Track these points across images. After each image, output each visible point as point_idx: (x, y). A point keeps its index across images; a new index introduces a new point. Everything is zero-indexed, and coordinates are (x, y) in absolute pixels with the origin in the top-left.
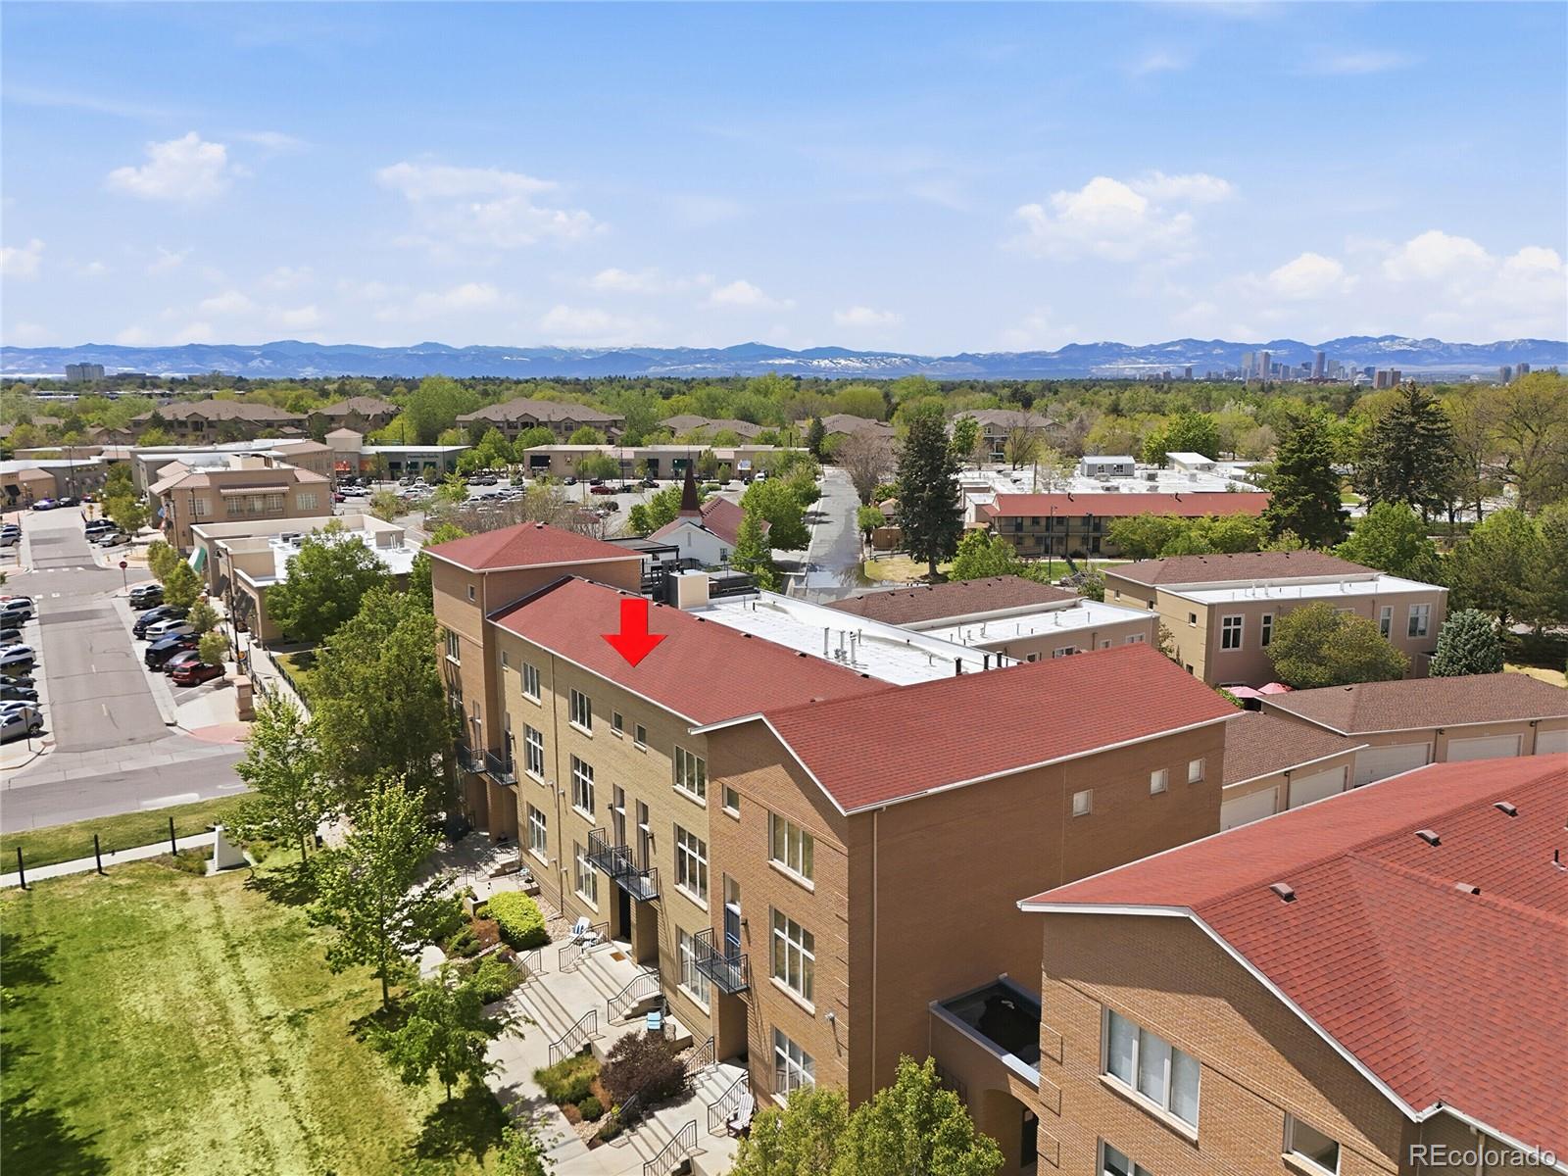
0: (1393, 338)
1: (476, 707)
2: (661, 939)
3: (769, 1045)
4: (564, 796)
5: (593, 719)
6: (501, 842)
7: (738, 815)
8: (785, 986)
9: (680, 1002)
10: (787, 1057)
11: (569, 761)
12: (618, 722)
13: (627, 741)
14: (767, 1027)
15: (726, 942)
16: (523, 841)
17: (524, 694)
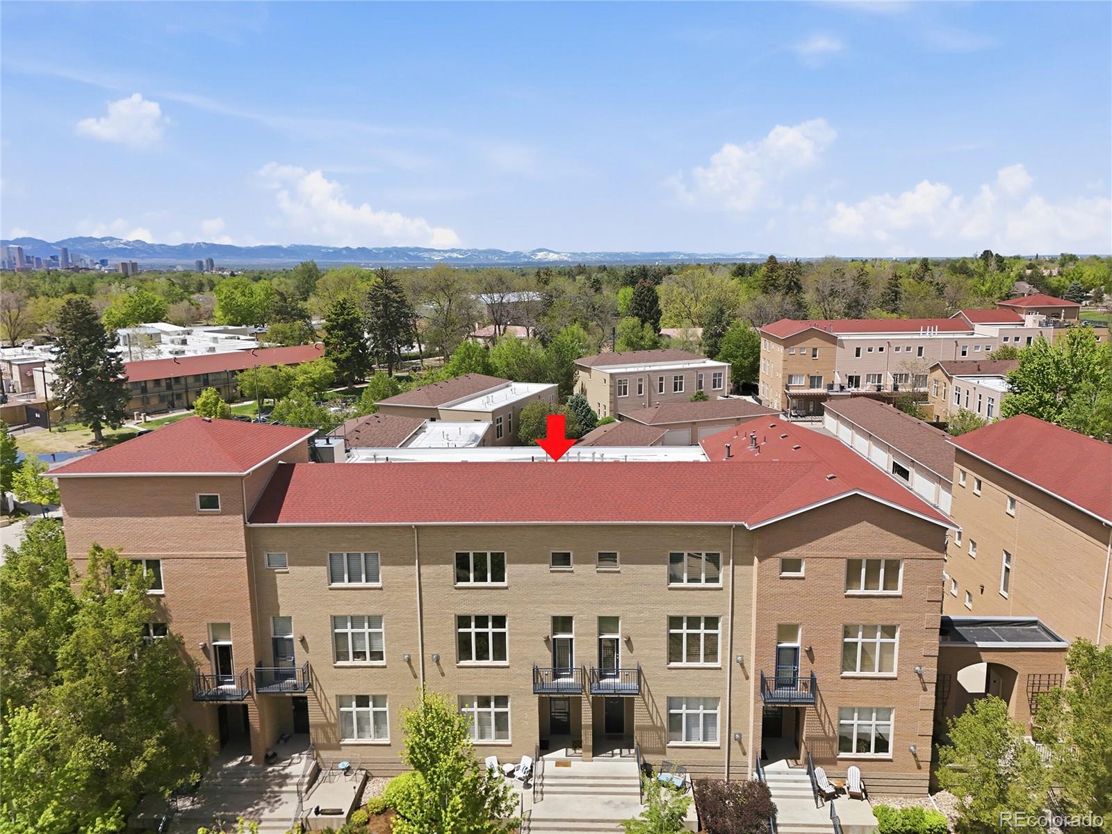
0: (112, 239)
1: (220, 628)
2: (640, 718)
3: (835, 723)
4: (437, 661)
5: (509, 569)
6: (271, 759)
7: (801, 574)
8: (858, 673)
9: (671, 756)
10: (855, 722)
11: (452, 623)
12: (562, 559)
13: (583, 571)
14: (833, 712)
15: (777, 673)
16: (321, 740)
17: (334, 585)
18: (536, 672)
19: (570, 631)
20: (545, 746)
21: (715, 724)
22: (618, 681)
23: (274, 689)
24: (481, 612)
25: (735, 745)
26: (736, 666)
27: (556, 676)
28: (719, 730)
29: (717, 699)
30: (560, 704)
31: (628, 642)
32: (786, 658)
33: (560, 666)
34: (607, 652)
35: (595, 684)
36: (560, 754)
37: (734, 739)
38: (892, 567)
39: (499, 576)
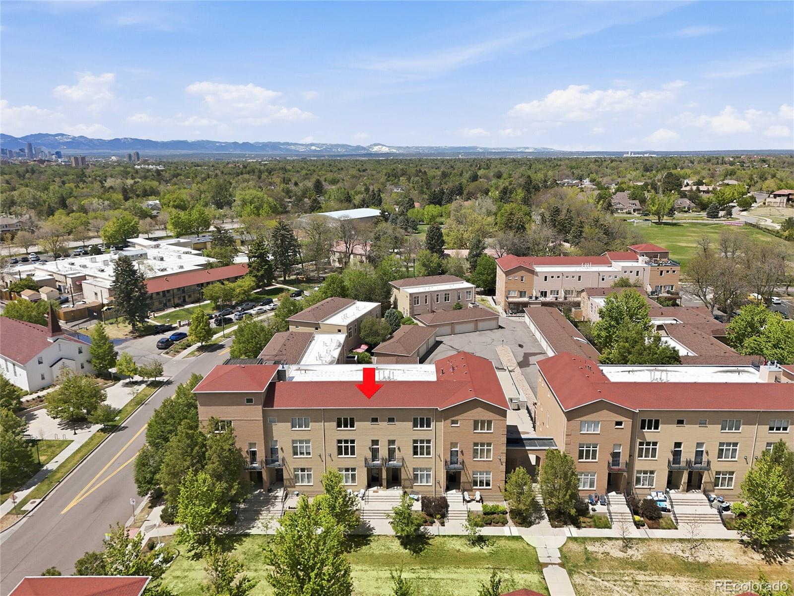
0: (62, 135)
1: (252, 445)
2: (403, 476)
3: (471, 476)
4: (330, 456)
5: (356, 424)
6: (270, 491)
7: (458, 425)
8: (479, 459)
9: (415, 489)
10: (479, 476)
11: (336, 442)
12: (375, 420)
13: (383, 425)
14: (471, 473)
15: (451, 460)
16: (288, 484)
17: (293, 429)
18: (366, 459)
19: (378, 445)
20: (369, 486)
21: (430, 477)
22: (395, 462)
23: (272, 466)
24: (346, 438)
25: (437, 484)
26: (437, 457)
27: (373, 461)
28: (432, 479)
29: (431, 468)
30: (375, 471)
31: (399, 448)
32: (453, 454)
33: (375, 457)
34: (391, 452)
35: (387, 464)
36: (375, 488)
37: (437, 482)
38: (489, 423)
39: (352, 426)
